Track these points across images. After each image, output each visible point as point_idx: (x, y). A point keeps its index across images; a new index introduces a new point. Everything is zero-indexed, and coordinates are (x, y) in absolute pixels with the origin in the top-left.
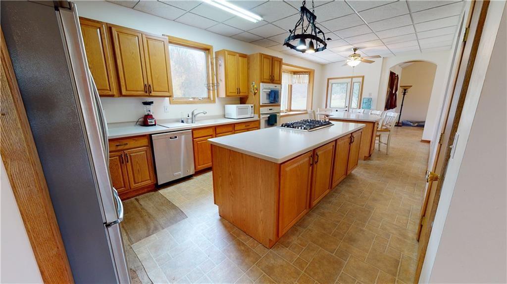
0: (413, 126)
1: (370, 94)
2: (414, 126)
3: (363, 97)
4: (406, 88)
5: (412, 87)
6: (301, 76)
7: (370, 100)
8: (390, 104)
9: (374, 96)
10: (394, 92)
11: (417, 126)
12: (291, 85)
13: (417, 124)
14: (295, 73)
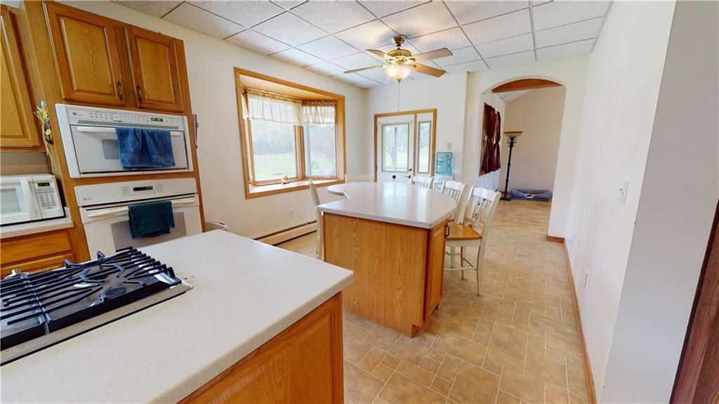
0: (528, 199)
1: (449, 146)
2: (531, 199)
3: (436, 151)
4: (513, 135)
5: (522, 134)
6: (319, 108)
7: (449, 156)
8: (489, 163)
9: (457, 149)
10: (495, 142)
11: (535, 199)
12: (301, 129)
13: (533, 195)
14: (306, 102)
